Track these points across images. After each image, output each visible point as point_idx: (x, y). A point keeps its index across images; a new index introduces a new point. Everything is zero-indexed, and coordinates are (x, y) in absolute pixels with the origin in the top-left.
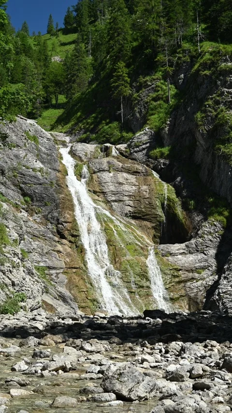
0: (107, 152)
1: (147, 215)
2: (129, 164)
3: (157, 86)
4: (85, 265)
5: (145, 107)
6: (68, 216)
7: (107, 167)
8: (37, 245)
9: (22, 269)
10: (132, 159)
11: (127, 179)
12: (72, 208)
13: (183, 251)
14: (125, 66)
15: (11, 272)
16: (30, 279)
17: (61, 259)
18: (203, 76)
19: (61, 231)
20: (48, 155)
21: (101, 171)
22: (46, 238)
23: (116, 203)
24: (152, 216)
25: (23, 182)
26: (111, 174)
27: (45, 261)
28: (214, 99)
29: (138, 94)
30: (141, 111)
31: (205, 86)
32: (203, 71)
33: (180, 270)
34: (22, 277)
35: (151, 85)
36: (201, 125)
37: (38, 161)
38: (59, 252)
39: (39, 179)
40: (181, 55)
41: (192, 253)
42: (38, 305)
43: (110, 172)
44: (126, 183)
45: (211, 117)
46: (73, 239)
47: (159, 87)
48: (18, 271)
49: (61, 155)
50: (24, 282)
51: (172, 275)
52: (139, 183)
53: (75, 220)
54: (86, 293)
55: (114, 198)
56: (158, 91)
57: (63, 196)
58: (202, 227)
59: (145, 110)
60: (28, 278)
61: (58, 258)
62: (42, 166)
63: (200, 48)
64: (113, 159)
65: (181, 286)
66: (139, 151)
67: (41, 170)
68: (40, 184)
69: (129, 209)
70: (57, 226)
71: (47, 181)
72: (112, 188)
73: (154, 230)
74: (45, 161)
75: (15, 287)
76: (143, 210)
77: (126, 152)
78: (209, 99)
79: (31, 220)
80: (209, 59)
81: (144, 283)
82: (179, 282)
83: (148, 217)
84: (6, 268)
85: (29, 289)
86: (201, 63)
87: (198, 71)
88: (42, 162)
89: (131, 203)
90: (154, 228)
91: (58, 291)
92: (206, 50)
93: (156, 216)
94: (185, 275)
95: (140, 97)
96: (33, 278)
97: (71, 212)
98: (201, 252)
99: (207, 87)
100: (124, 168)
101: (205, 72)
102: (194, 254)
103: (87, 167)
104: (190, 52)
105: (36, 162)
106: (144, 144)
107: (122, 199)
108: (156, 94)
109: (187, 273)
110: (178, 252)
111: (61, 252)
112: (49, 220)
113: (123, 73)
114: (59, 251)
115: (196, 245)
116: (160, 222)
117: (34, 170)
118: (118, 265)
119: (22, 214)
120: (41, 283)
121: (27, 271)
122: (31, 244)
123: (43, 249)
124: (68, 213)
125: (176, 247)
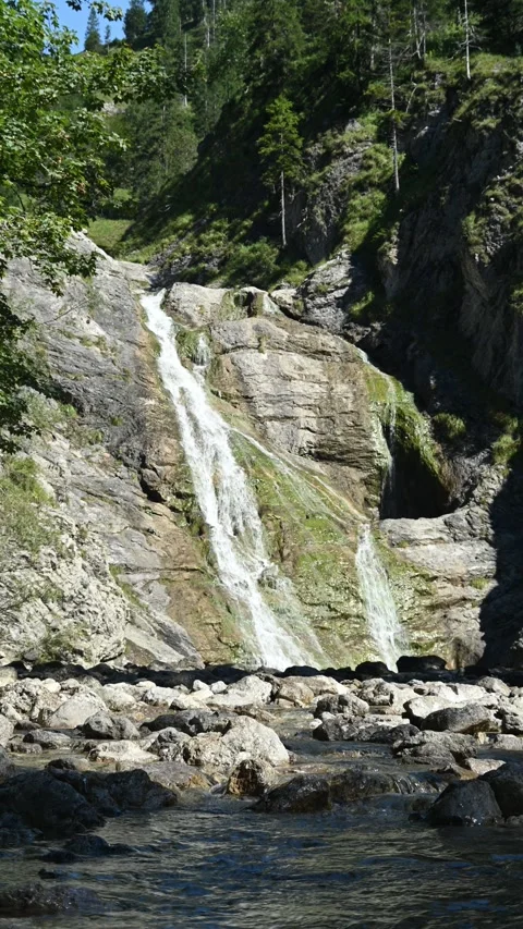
0: (249, 305)
1: (348, 452)
2: (303, 334)
3: (365, 157)
4: (211, 564)
5: (337, 204)
6: (167, 450)
7: (253, 340)
8: (98, 514)
9: (79, 561)
10: (312, 323)
11: (301, 369)
12: (174, 431)
13: (438, 535)
14: (290, 109)
15: (54, 566)
16: (98, 587)
17: (153, 548)
18: (480, 130)
19: (151, 484)
20: (115, 309)
21: (239, 347)
22: (117, 499)
23: (276, 423)
24: (361, 455)
25: (59, 367)
26: (264, 357)
27: (118, 553)
28: (507, 184)
29: (321, 174)
30: (328, 212)
31: (484, 154)
32: (481, 120)
33: (435, 578)
34: (79, 580)
35: (351, 155)
36: (477, 243)
37: (92, 322)
38: (149, 532)
39: (95, 363)
40: (423, 85)
41: (460, 540)
42: (118, 650)
43: (261, 352)
44: (298, 377)
45: (502, 225)
46: (179, 504)
47: (370, 158)
48: (71, 566)
49: (143, 310)
50: (84, 594)
51: (416, 590)
52: (329, 378)
53: (183, 459)
54: (216, 627)
55: (270, 412)
56: (370, 167)
57: (152, 402)
58: (482, 481)
59: (338, 211)
60: (93, 583)
61: (147, 545)
62: (102, 333)
63: (471, 67)
64: (267, 321)
65: (436, 615)
66: (325, 305)
67: (99, 342)
68: (100, 375)
69: (309, 437)
70: (140, 472)
71: (115, 369)
72: (267, 388)
73: (364, 488)
74: (107, 321)
75: (65, 605)
76: (341, 439)
77: (296, 306)
78: (495, 183)
79: (80, 456)
80: (495, 92)
81: (352, 607)
82: (433, 608)
83: (351, 455)
84: (44, 557)
85: (97, 610)
86: (475, 101)
87: (467, 119)
88: (101, 324)
89: (313, 424)
90: (366, 482)
91: (156, 621)
92: (484, 71)
93: (370, 455)
94: (447, 592)
95: (325, 181)
96: (105, 584)
97: (173, 441)
98: (481, 539)
99: (489, 157)
100: (293, 343)
101: (485, 122)
102: (464, 543)
103: (206, 338)
104: (444, 78)
105: (88, 322)
106: (337, 288)
107: (290, 415)
108: (365, 173)
109: (449, 585)
110: (427, 536)
111: (152, 532)
112: (120, 459)
113: (287, 125)
114: (148, 530)
115: (469, 522)
116: (379, 468)
117: (83, 340)
118: (289, 564)
119: (57, 443)
120: (124, 598)
121: (91, 568)
122: (84, 512)
123: (110, 524)
124: (166, 443)
125: (420, 527)
